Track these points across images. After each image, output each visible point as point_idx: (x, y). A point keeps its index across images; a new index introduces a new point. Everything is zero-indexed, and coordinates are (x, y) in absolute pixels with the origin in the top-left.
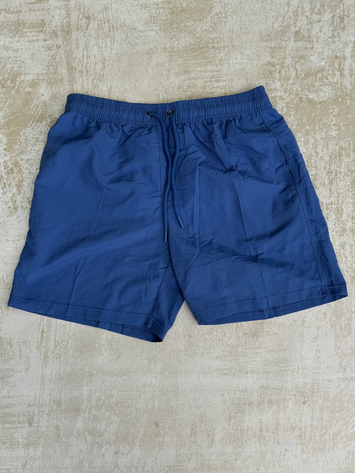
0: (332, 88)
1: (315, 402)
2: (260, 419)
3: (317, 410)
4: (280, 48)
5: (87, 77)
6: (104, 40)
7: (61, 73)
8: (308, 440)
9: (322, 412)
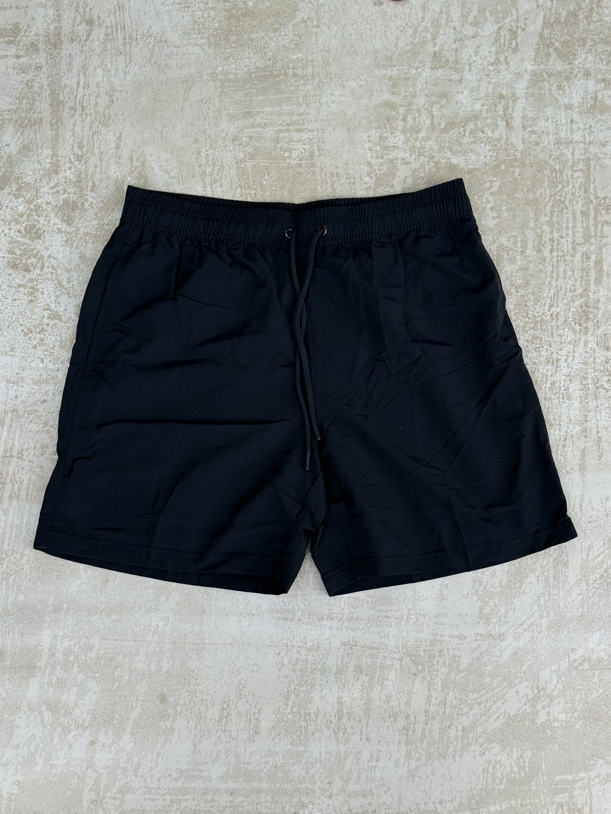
0: (491, 148)
1: (435, 673)
2: (340, 698)
3: (438, 686)
4: (406, 79)
5: (82, 118)
6: (114, 59)
7: (39, 110)
8: (419, 737)
9: (446, 691)
